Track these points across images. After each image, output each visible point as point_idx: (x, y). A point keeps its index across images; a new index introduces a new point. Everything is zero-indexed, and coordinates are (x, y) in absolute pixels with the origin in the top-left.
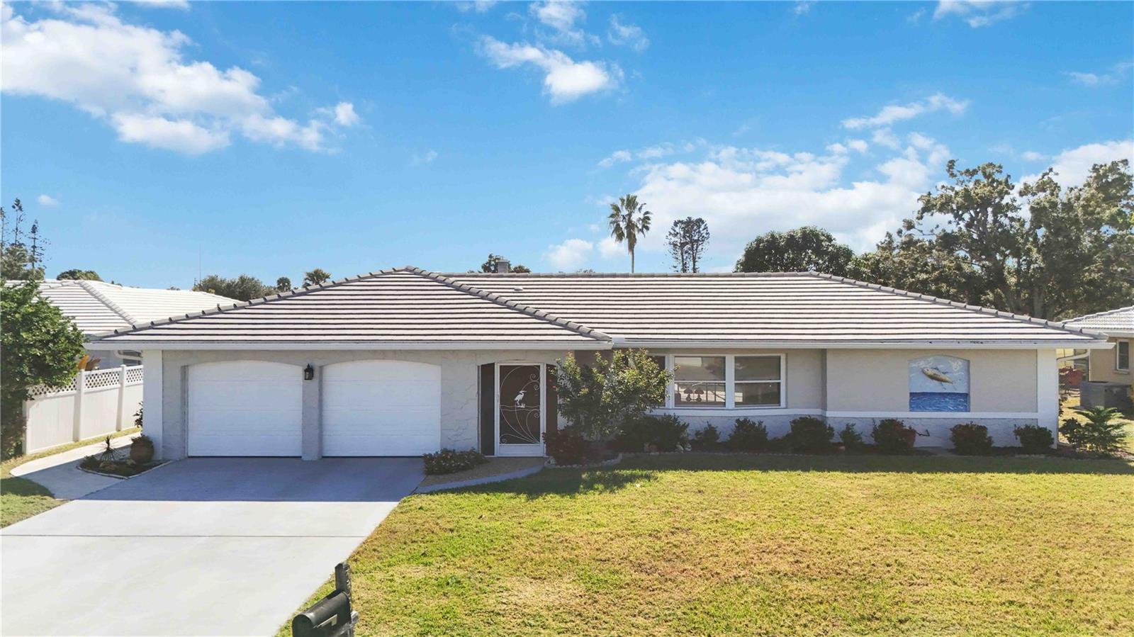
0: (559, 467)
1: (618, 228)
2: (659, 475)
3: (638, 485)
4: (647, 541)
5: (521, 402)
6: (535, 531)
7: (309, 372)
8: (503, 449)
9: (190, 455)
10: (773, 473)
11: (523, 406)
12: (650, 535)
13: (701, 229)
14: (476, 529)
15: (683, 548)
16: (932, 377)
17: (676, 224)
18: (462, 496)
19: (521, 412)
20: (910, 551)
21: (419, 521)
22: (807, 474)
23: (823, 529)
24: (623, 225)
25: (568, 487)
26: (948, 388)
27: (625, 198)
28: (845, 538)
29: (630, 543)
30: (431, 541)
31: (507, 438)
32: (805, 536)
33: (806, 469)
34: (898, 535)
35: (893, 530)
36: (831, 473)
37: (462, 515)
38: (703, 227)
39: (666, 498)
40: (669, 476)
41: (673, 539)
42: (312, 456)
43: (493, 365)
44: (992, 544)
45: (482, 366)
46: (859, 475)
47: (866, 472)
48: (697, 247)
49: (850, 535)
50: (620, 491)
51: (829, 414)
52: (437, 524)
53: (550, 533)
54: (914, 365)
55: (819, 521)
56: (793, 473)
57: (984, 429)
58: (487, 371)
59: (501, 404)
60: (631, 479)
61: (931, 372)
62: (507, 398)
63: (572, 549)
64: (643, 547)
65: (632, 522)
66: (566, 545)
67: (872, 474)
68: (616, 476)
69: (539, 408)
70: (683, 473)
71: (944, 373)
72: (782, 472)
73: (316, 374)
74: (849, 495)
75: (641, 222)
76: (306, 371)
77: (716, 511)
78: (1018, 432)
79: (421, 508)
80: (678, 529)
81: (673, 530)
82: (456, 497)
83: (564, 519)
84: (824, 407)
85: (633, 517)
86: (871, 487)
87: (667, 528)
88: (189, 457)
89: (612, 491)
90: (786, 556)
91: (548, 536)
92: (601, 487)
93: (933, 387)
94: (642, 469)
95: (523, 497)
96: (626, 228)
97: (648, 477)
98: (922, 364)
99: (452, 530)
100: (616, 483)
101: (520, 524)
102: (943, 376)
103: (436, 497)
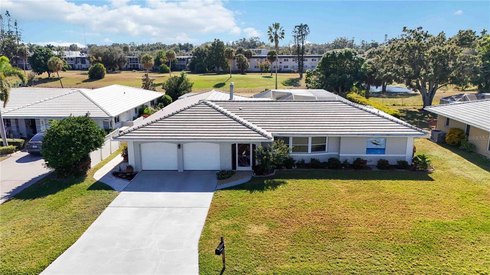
0: (257, 176)
1: (271, 37)
2: (287, 181)
3: (281, 187)
4: (283, 210)
5: (244, 154)
6: (254, 206)
7: (179, 146)
8: (239, 168)
9: (144, 169)
10: (320, 180)
11: (245, 156)
12: (285, 209)
13: (306, 29)
14: (238, 206)
15: (293, 214)
16: (374, 143)
17: (296, 27)
18: (231, 191)
19: (245, 158)
20: (352, 214)
21: (222, 202)
22: (330, 181)
23: (330, 206)
24: (273, 36)
25: (261, 187)
26: (379, 147)
27: (275, 24)
28: (336, 210)
29: (279, 212)
30: (227, 210)
31: (241, 165)
32: (325, 209)
33: (330, 179)
34: (350, 208)
35: (349, 206)
36: (338, 180)
37: (233, 200)
38: (307, 28)
39: (289, 193)
40: (289, 182)
41: (291, 210)
42: (181, 170)
43: (235, 144)
44: (374, 212)
45: (232, 144)
46: (346, 181)
47: (348, 180)
48: (304, 37)
49: (337, 208)
50: (276, 190)
51: (340, 155)
52: (227, 203)
53: (258, 207)
54: (369, 140)
55: (330, 203)
56: (326, 180)
57: (387, 161)
58: (234, 146)
59: (238, 155)
60: (279, 184)
61: (374, 142)
62: (240, 153)
63: (264, 214)
64: (283, 213)
65: (280, 203)
66: (263, 212)
67: (350, 180)
68: (274, 182)
69: (250, 156)
70: (294, 181)
71: (378, 142)
72: (323, 180)
73: (181, 146)
74: (341, 191)
75: (281, 34)
76: (178, 146)
77: (302, 199)
78: (398, 162)
79: (221, 197)
80: (292, 206)
81: (290, 207)
82: (230, 191)
83: (261, 202)
84: (339, 153)
85: (280, 201)
86: (348, 187)
87: (289, 206)
88: (143, 170)
89: (274, 190)
90: (319, 216)
91: (258, 209)
92: (270, 187)
93: (374, 146)
94: (282, 179)
95: (249, 191)
96: (275, 38)
97: (284, 183)
98: (371, 139)
99: (231, 206)
100: (275, 186)
101: (249, 203)
102: (377, 143)
103: (223, 192)
